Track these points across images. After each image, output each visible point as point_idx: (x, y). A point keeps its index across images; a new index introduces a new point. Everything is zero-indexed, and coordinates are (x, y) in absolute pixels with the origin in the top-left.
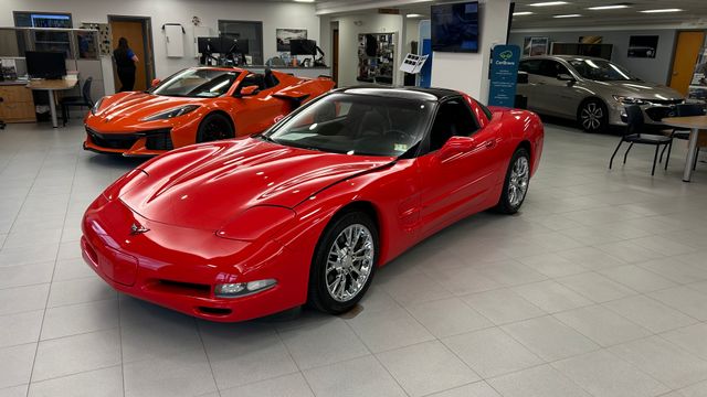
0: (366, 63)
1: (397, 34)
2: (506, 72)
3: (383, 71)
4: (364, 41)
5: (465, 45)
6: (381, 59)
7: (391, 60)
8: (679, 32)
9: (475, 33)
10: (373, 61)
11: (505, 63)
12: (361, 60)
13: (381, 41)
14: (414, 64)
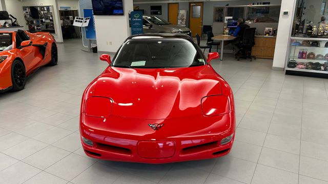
0: (32, 22)
1: (52, 6)
2: (137, 24)
3: (47, 26)
4: (28, 10)
5: (115, 12)
6: (44, 20)
7: (52, 20)
8: (169, 4)
9: (120, 6)
10: (38, 21)
11: (137, 19)
12: (27, 21)
13: (42, 10)
14: (81, 22)
